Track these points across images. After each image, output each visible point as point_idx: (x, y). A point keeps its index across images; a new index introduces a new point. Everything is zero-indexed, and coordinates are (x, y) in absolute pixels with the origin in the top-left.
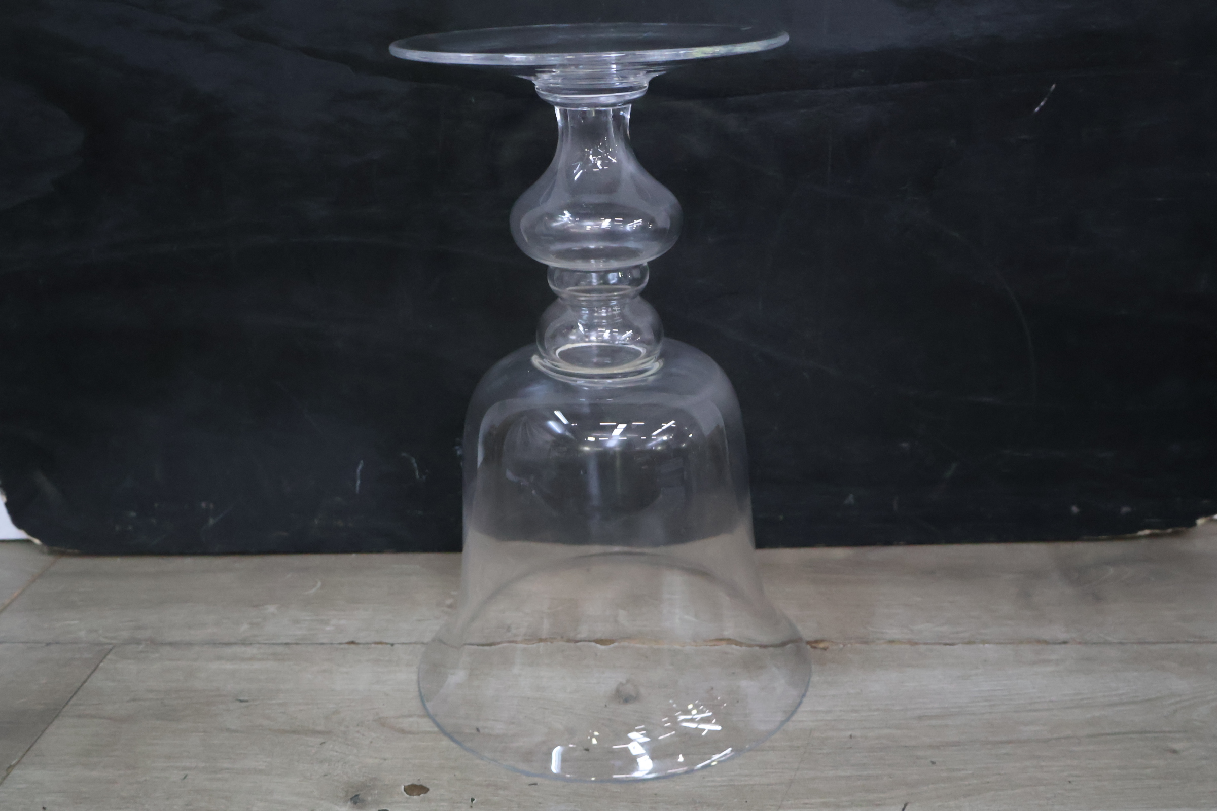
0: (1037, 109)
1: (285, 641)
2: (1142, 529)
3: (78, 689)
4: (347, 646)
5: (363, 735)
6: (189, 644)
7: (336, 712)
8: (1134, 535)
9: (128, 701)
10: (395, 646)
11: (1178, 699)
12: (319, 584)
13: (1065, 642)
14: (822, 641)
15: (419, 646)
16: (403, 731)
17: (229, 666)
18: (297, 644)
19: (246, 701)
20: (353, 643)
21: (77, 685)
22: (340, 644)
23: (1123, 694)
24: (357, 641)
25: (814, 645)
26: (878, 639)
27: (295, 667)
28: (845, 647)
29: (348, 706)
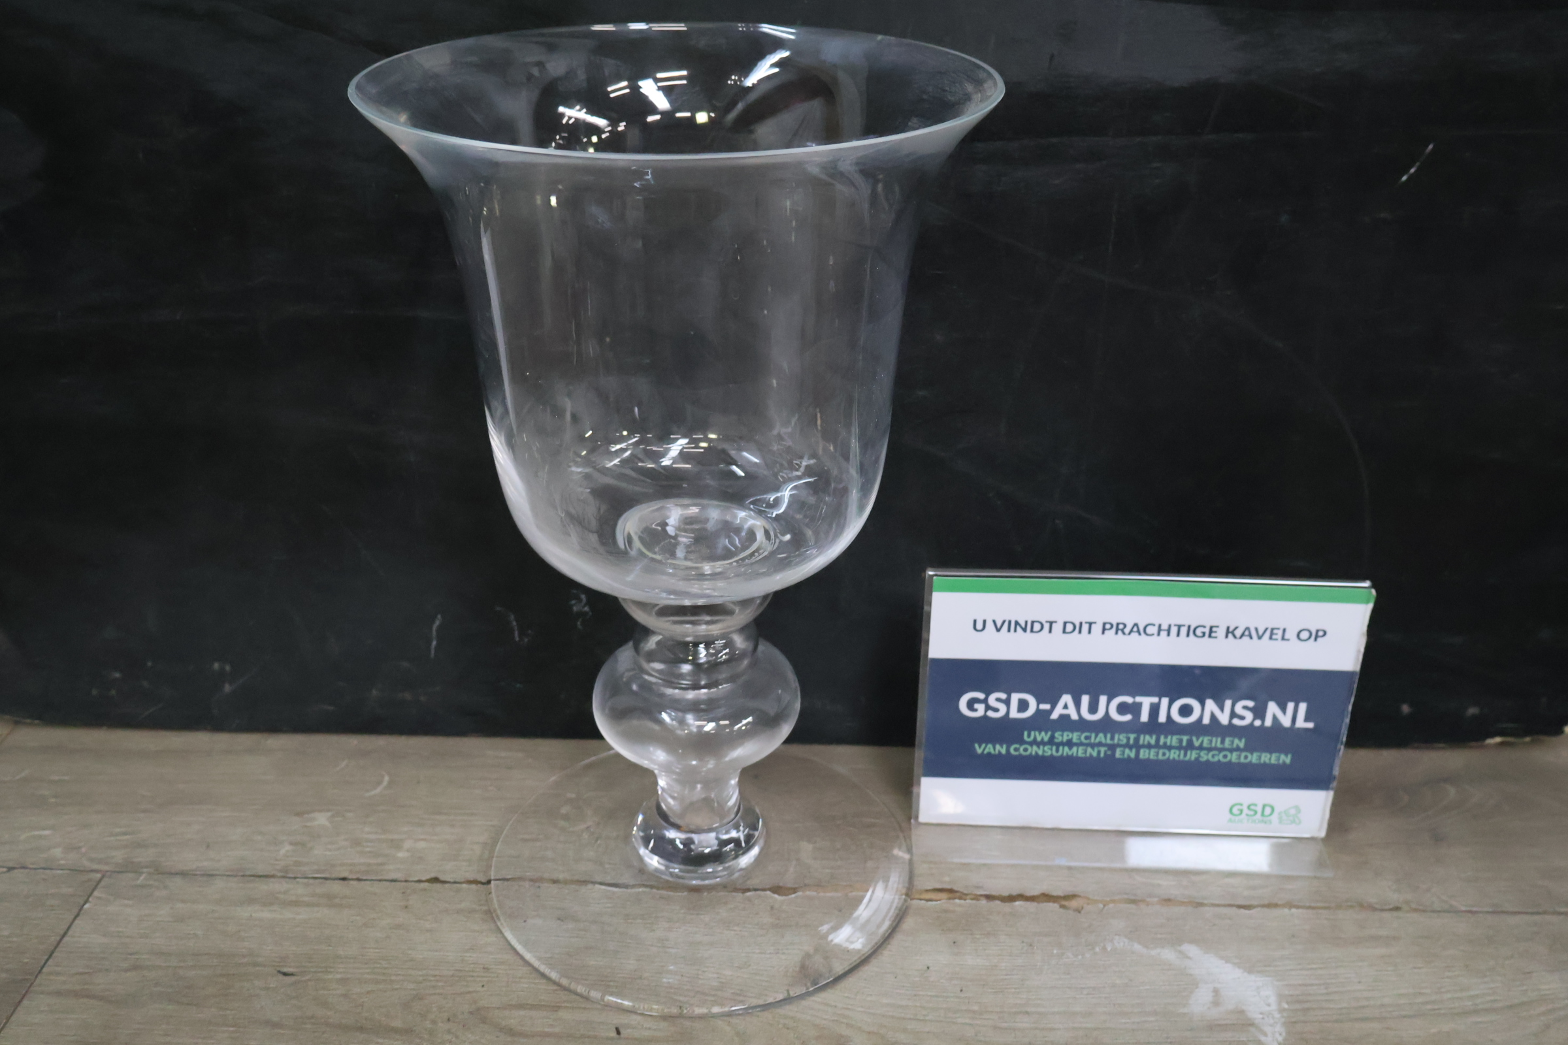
0: (1404, 178)
1: (342, 875)
2: (1493, 736)
3: (56, 947)
4: (426, 885)
5: (457, 1037)
6: (210, 875)
7: (419, 997)
9: (127, 970)
10: (495, 884)
11: (1550, 1006)
12: (387, 778)
13: (1397, 909)
14: (1074, 896)
16: (511, 1032)
17: (266, 914)
18: (359, 880)
19: (292, 974)
20: (435, 880)
21: (54, 939)
22: (420, 881)
23: (1477, 996)
24: (442, 878)
25: (1063, 903)
26: (1149, 895)
27: (358, 918)
28: (1106, 908)
29: (434, 987)
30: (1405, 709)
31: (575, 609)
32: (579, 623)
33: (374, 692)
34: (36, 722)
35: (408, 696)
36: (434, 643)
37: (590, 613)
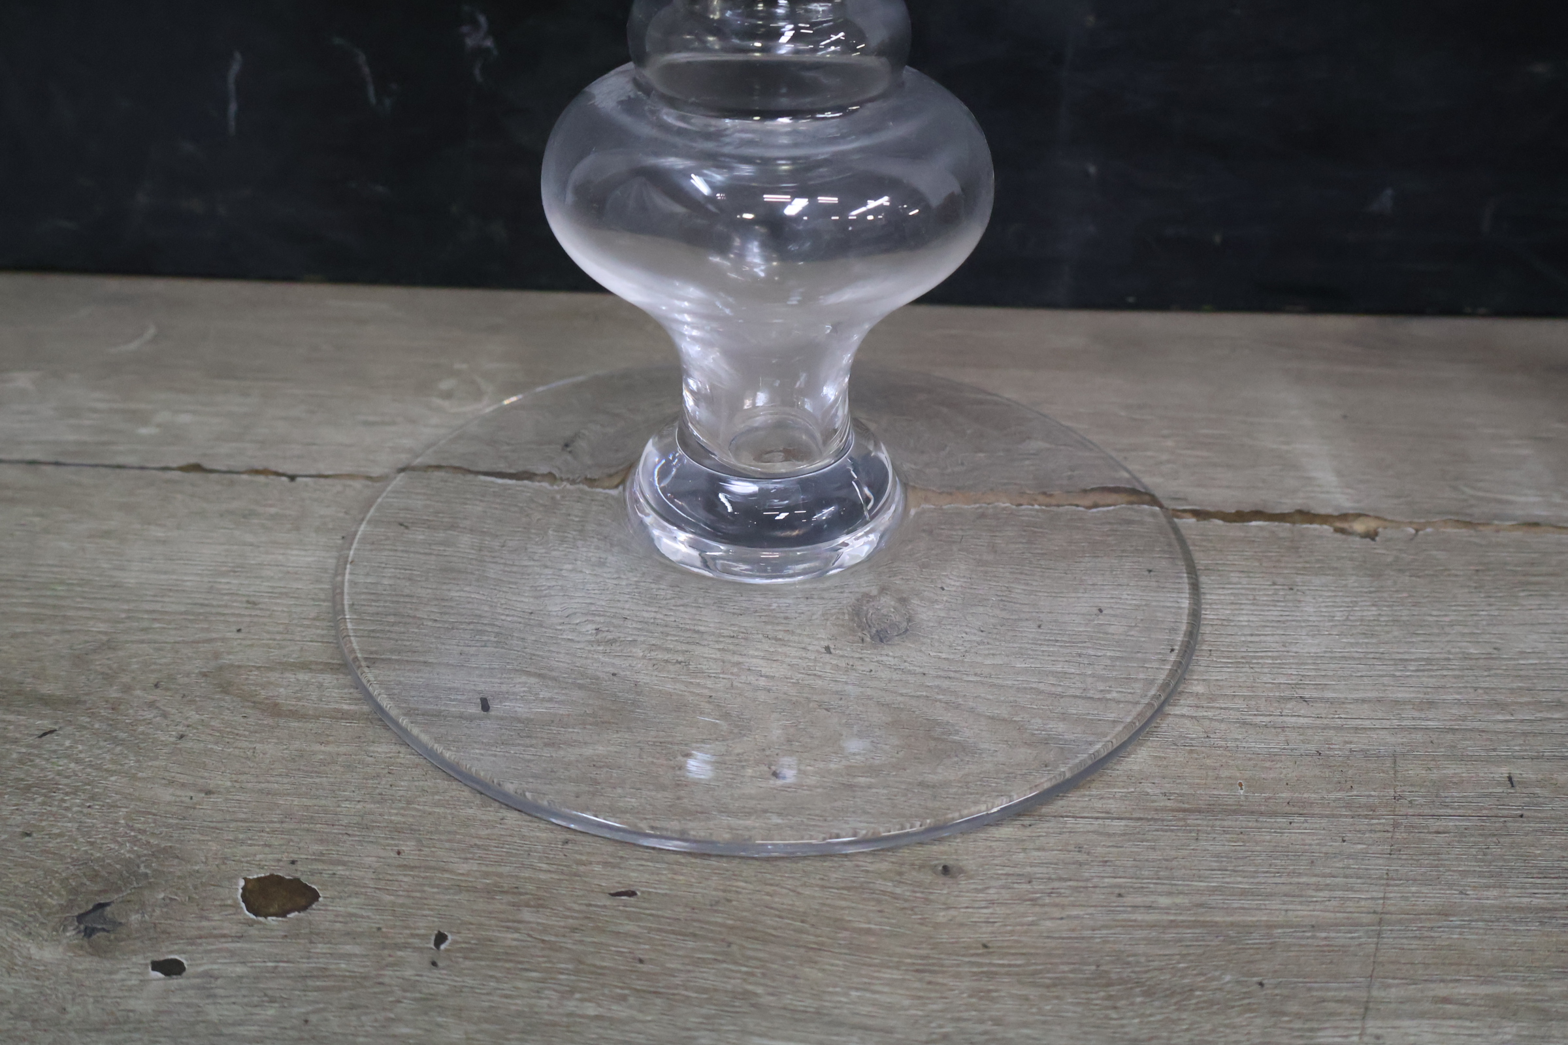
1: (30, 457)
4: (180, 475)
5: (165, 715)
7: (109, 645)
10: (299, 480)
12: (152, 331)
14: (1358, 516)
15: (358, 484)
16: (274, 709)
18: (57, 464)
20: (196, 468)
22: (166, 468)
24: (207, 464)
25: (1339, 525)
26: (1496, 517)
27: (36, 519)
28: (1421, 533)
29: (145, 630)
31: (470, 42)
32: (477, 72)
35: (196, 205)
36: (233, 108)
37: (495, 53)
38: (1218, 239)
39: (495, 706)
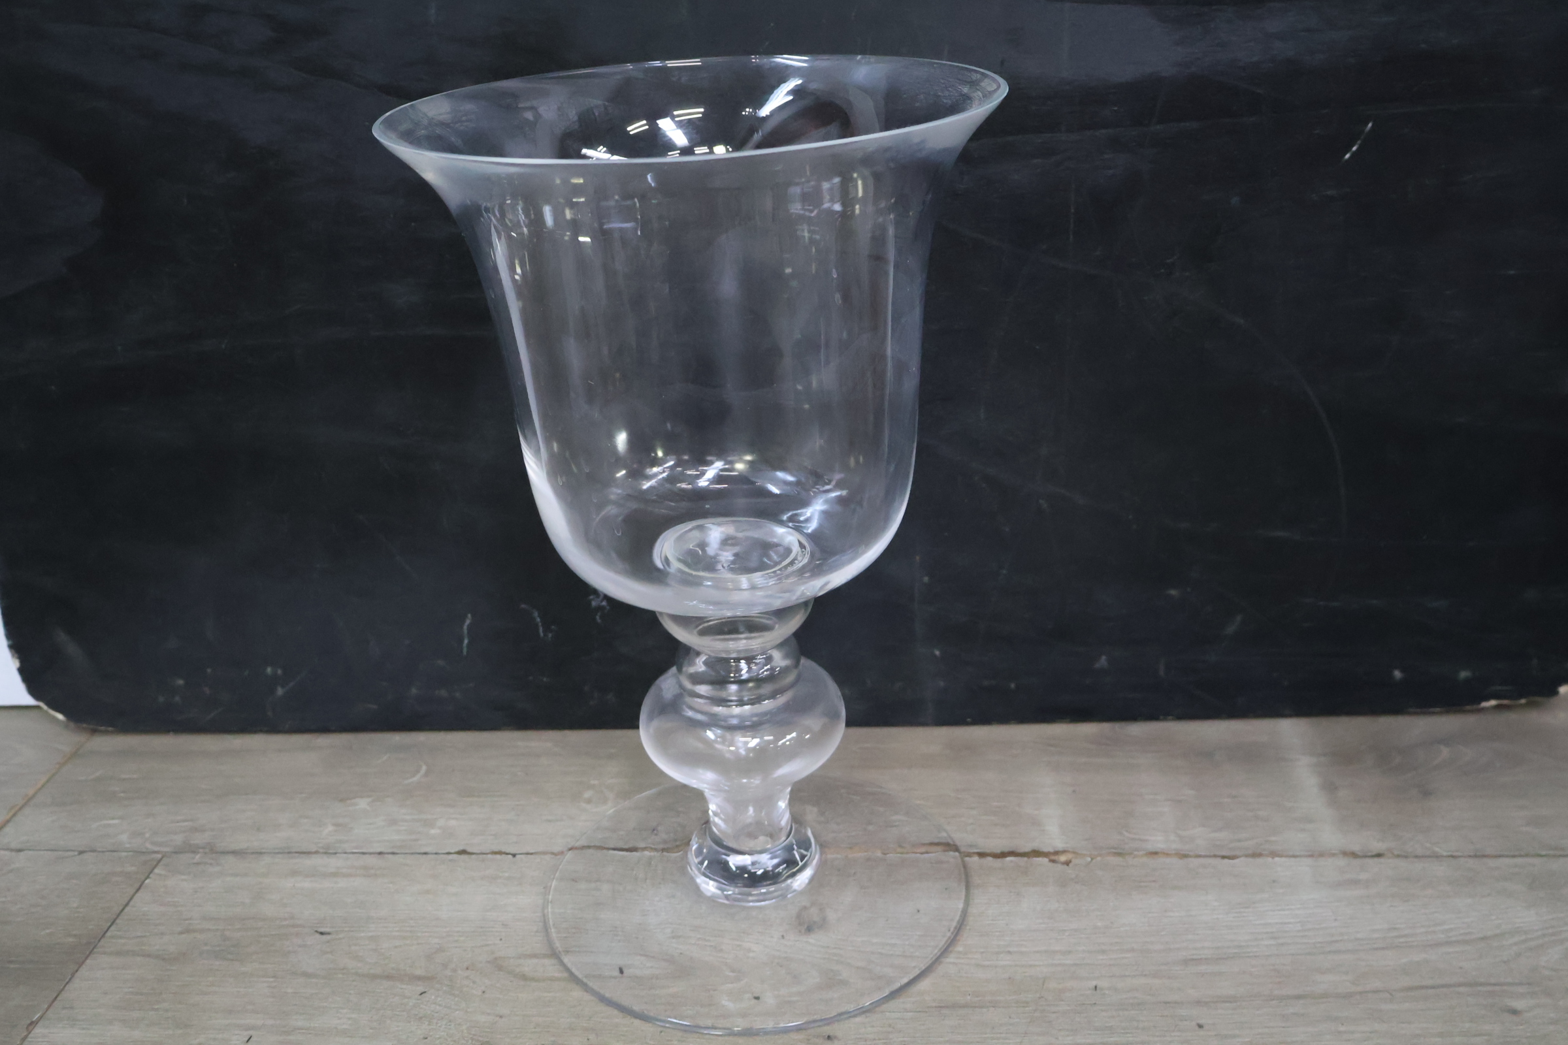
0: (1347, 156)
1: (379, 850)
2: (1487, 699)
3: (119, 915)
4: (455, 856)
5: (474, 982)
6: (259, 853)
7: (441, 950)
8: (1475, 707)
9: (181, 933)
10: (518, 856)
11: (1523, 937)
12: (424, 768)
13: (1379, 855)
14: (1064, 852)
15: (548, 857)
16: (524, 977)
17: (307, 884)
18: (393, 853)
19: (329, 934)
20: (463, 852)
21: (116, 910)
22: (449, 853)
23: (1451, 930)
24: (469, 850)
25: (1053, 857)
26: (1137, 850)
27: (391, 885)
28: (1094, 861)
29: (457, 941)
30: (1397, 674)
31: (594, 604)
32: (598, 617)
33: (414, 691)
34: (110, 729)
35: (443, 693)
36: (466, 641)
37: (608, 608)
38: (1013, 686)
39: (625, 971)
